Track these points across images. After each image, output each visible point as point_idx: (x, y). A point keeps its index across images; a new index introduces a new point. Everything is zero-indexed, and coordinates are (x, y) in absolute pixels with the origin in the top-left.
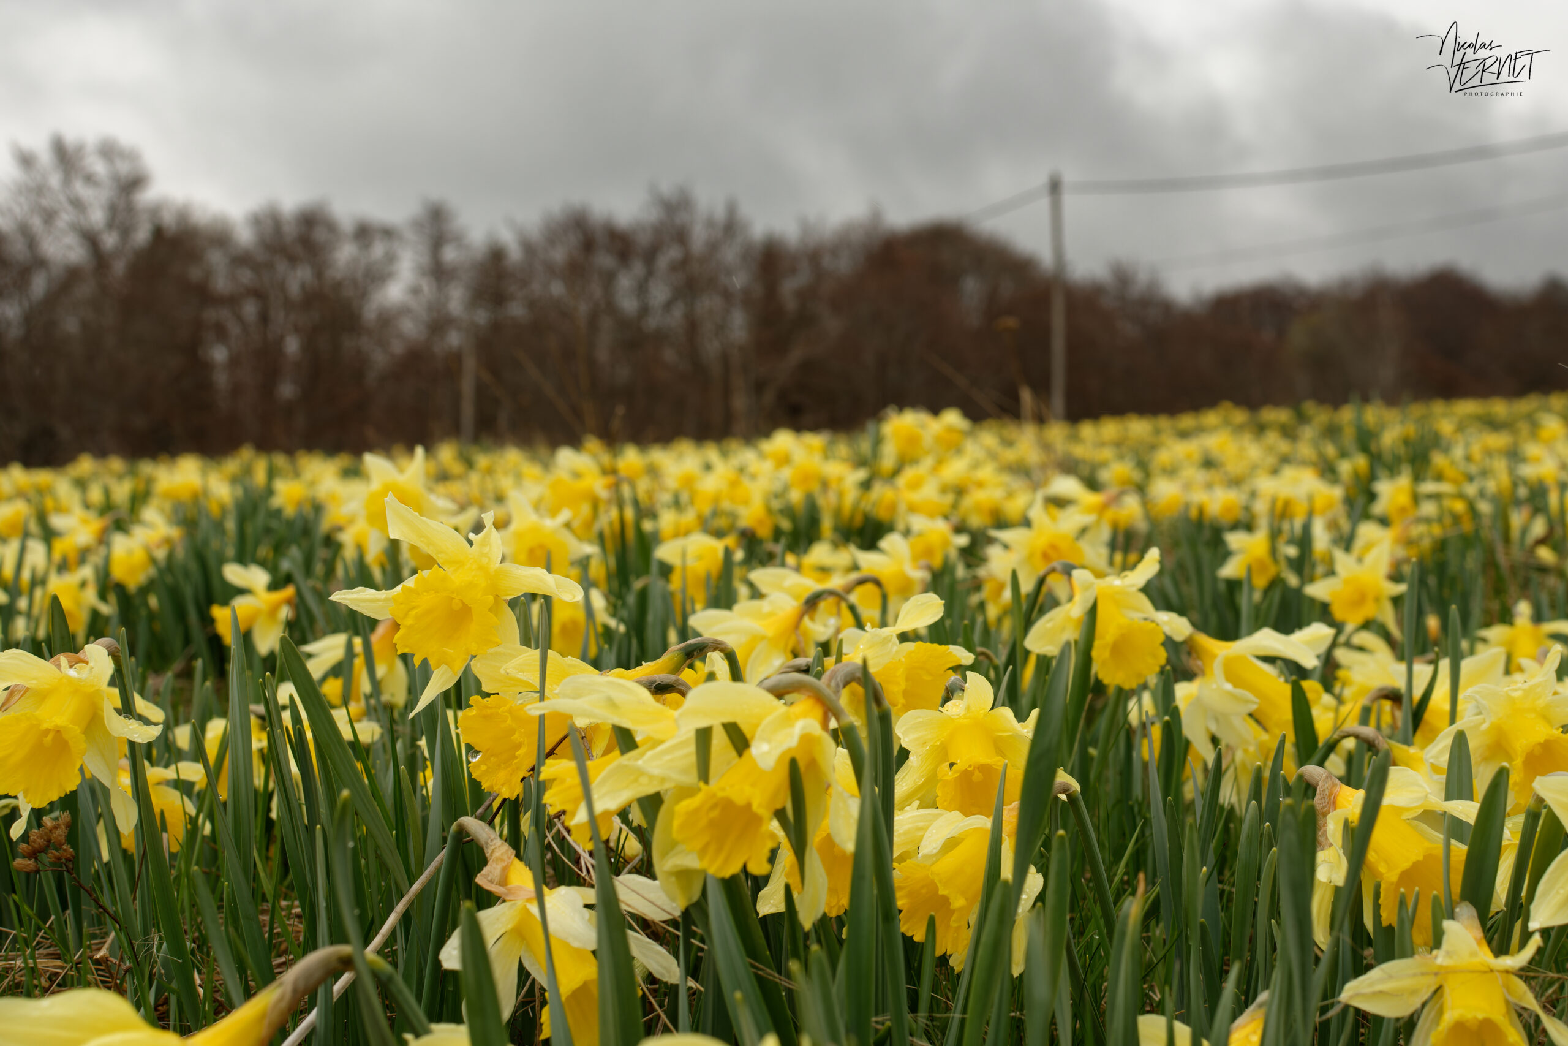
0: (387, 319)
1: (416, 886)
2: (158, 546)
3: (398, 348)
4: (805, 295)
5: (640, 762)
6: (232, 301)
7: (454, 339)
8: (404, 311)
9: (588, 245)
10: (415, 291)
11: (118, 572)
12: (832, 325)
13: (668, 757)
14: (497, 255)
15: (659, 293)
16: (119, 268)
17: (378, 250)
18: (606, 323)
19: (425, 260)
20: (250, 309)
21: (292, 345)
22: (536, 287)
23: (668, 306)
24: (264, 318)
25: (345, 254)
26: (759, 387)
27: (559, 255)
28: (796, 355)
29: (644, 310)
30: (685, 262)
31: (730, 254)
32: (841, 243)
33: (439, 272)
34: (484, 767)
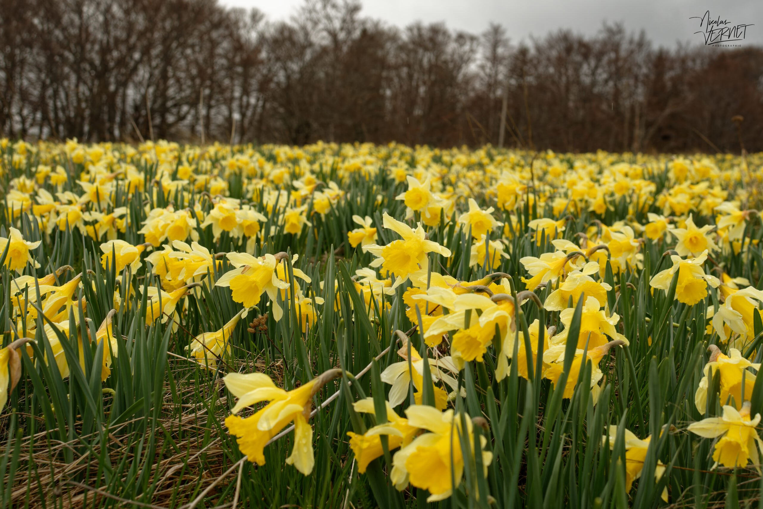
0: (468, 81)
1: (384, 352)
2: (334, 199)
3: (472, 94)
4: (677, 81)
5: (446, 319)
6: (397, 67)
7: (499, 92)
8: (476, 76)
9: (569, 50)
10: (482, 67)
11: (317, 208)
12: (690, 97)
13: (456, 318)
14: (523, 52)
15: (602, 75)
16: (345, 49)
17: (467, 48)
18: (574, 89)
19: (489, 54)
20: (404, 71)
21: (422, 90)
22: (541, 69)
23: (606, 81)
24: (410, 76)
25: (451, 47)
26: (648, 125)
27: (554, 53)
28: (668, 111)
29: (594, 83)
30: (617, 59)
31: (640, 58)
32: (697, 55)
33: (495, 59)
34: (411, 313)
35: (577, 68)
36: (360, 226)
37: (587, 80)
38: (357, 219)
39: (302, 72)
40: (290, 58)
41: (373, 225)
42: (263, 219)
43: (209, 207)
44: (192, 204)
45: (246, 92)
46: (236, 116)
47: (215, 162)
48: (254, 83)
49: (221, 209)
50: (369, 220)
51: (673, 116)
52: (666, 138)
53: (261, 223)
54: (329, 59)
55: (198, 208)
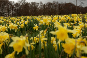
2: (28, 22)
3: (39, 10)
4: (62, 7)
7: (42, 9)
8: (39, 8)
16: (24, 5)
17: (38, 4)
21: (33, 10)
23: (54, 7)
24: (32, 8)
25: (36, 4)
27: (48, 5)
30: (55, 5)
31: (57, 5)
35: (51, 6)
36: (35, 26)
37: (52, 7)
38: (35, 25)
39: (19, 8)
40: (18, 7)
41: (37, 26)
42: (18, 26)
43: (8, 25)
44: (5, 25)
45: (13, 11)
46: (12, 14)
47: (9, 19)
48: (14, 10)
49: (11, 25)
50: (37, 25)
51: (61, 11)
52: (61, 13)
53: (17, 27)
54: (22, 6)
55: (6, 25)
